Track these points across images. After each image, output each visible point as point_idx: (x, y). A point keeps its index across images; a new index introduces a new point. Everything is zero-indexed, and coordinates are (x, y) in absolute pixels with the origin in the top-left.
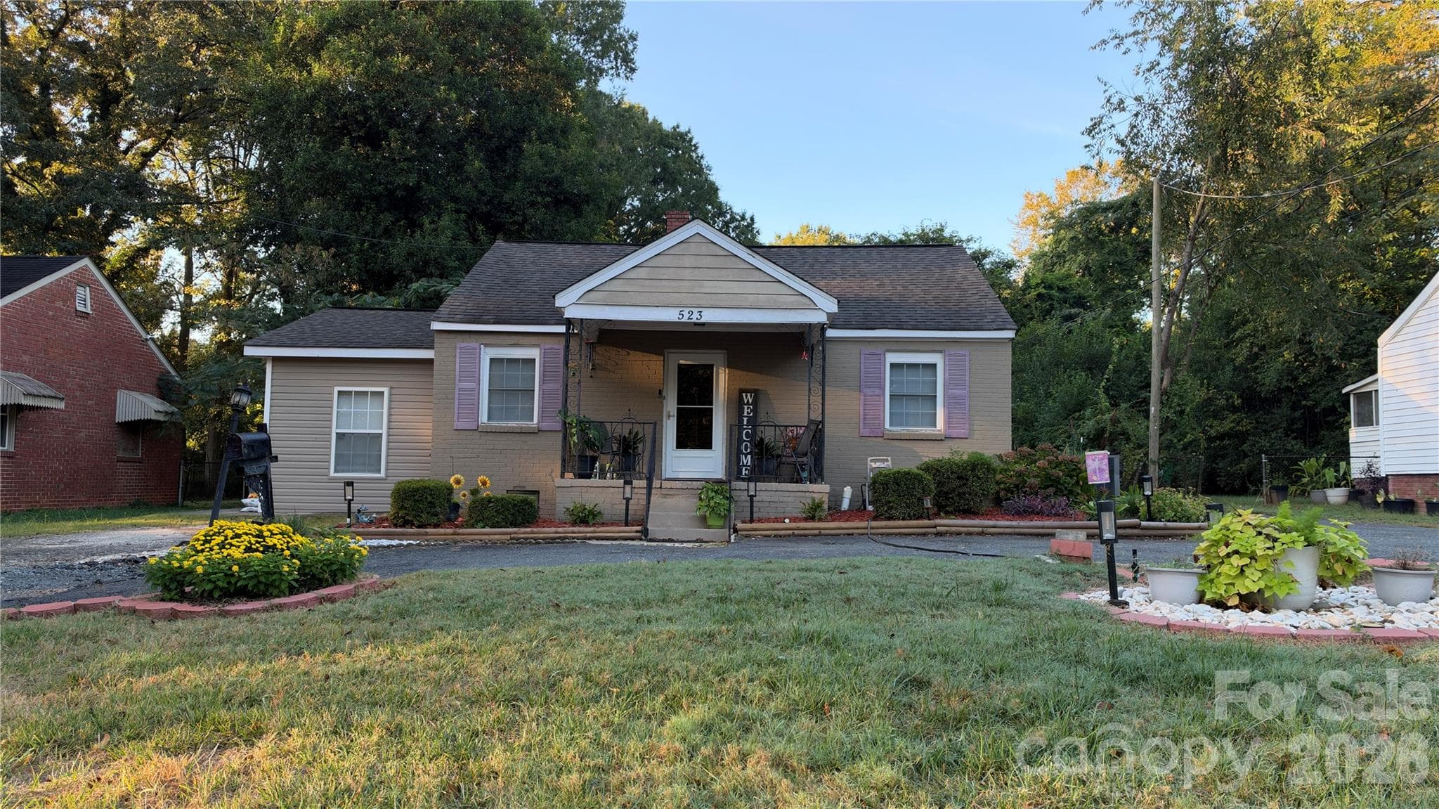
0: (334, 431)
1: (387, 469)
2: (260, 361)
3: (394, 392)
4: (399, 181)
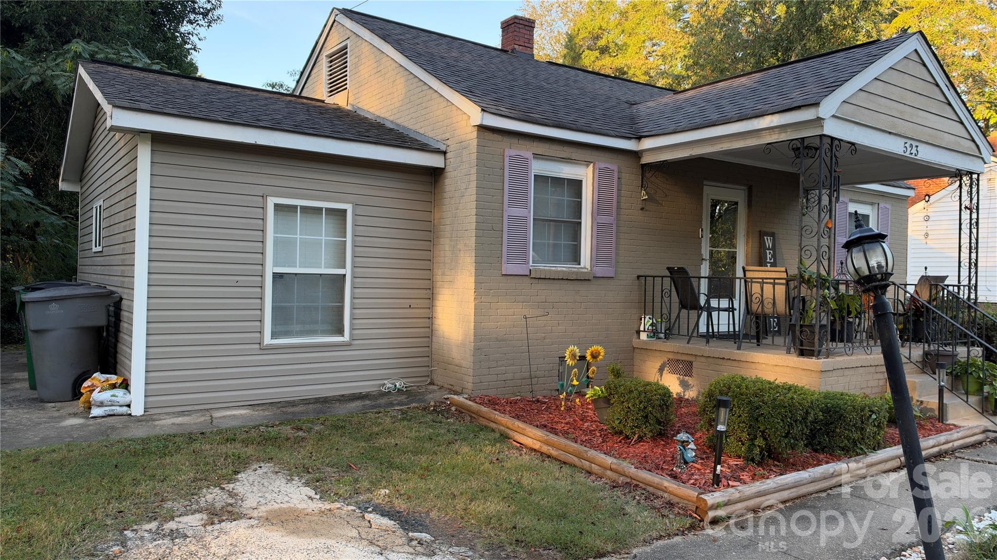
0: (270, 269)
3: (361, 210)
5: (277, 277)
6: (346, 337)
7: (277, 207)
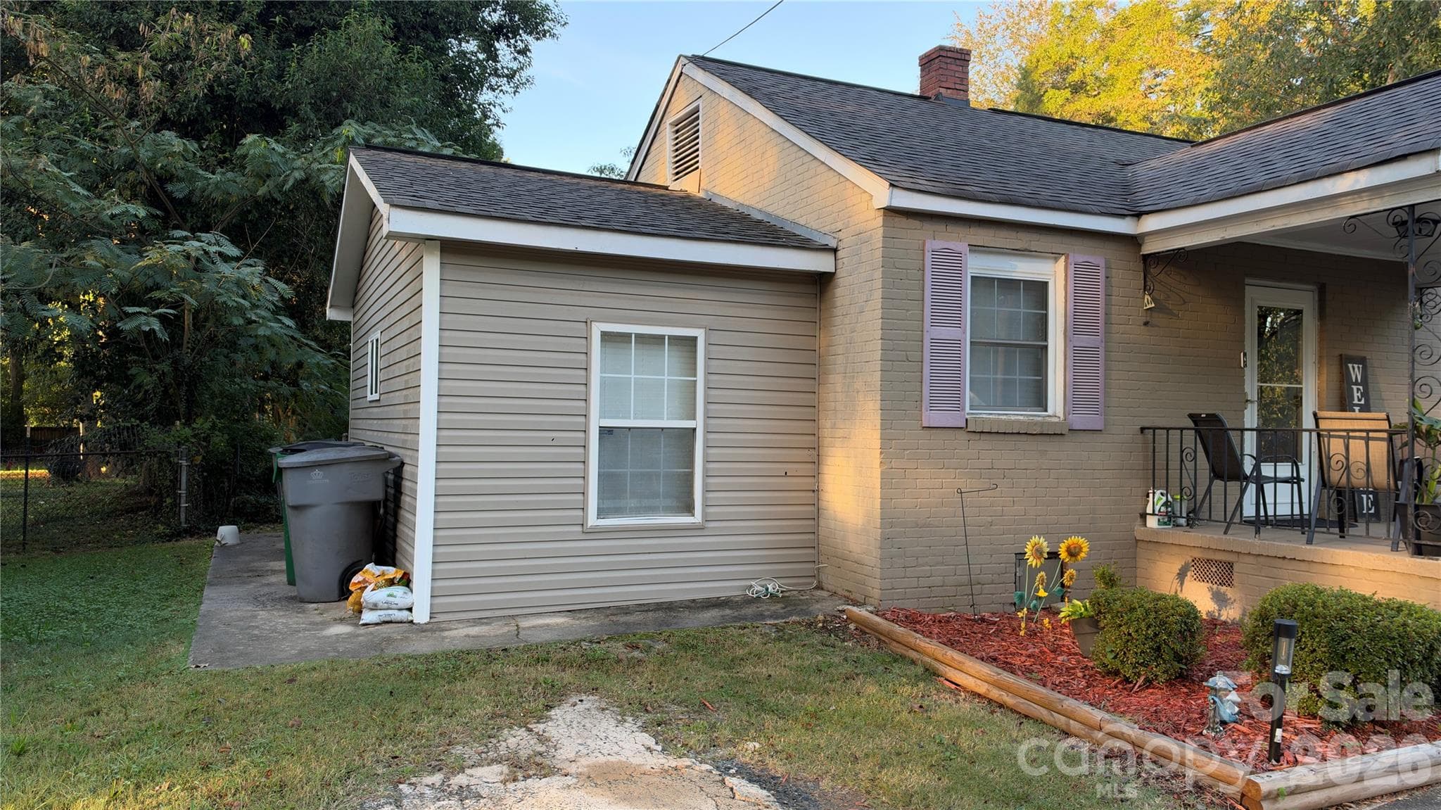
0: (596, 421)
1: (706, 505)
3: (718, 337)
5: (605, 432)
6: (697, 518)
7: (606, 336)
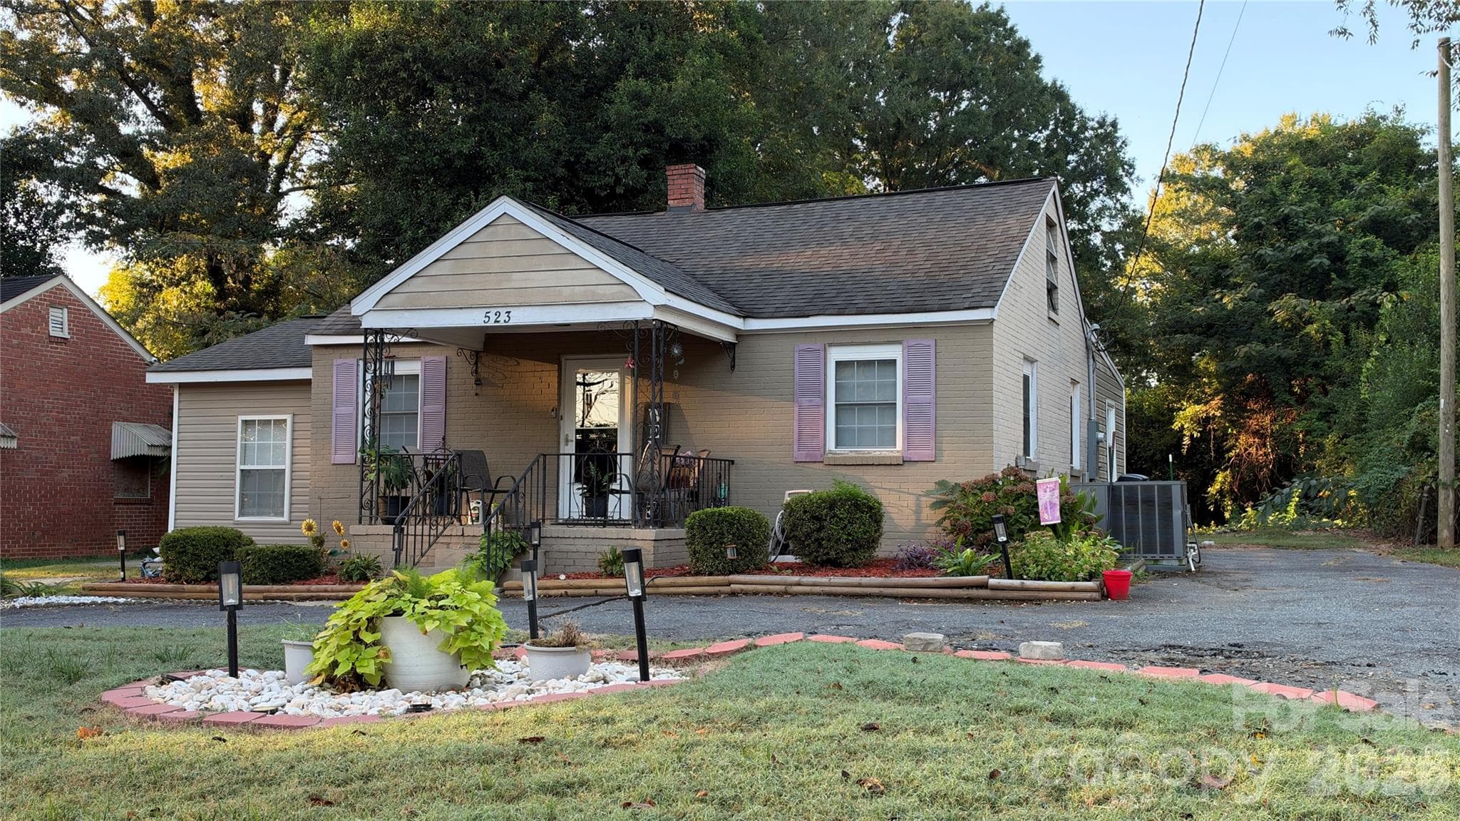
0: (239, 467)
1: (291, 512)
2: (166, 389)
3: (297, 419)
4: (454, 149)
5: (243, 473)
6: (286, 518)
7: (244, 422)
